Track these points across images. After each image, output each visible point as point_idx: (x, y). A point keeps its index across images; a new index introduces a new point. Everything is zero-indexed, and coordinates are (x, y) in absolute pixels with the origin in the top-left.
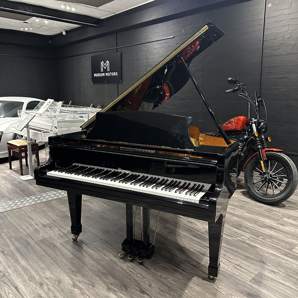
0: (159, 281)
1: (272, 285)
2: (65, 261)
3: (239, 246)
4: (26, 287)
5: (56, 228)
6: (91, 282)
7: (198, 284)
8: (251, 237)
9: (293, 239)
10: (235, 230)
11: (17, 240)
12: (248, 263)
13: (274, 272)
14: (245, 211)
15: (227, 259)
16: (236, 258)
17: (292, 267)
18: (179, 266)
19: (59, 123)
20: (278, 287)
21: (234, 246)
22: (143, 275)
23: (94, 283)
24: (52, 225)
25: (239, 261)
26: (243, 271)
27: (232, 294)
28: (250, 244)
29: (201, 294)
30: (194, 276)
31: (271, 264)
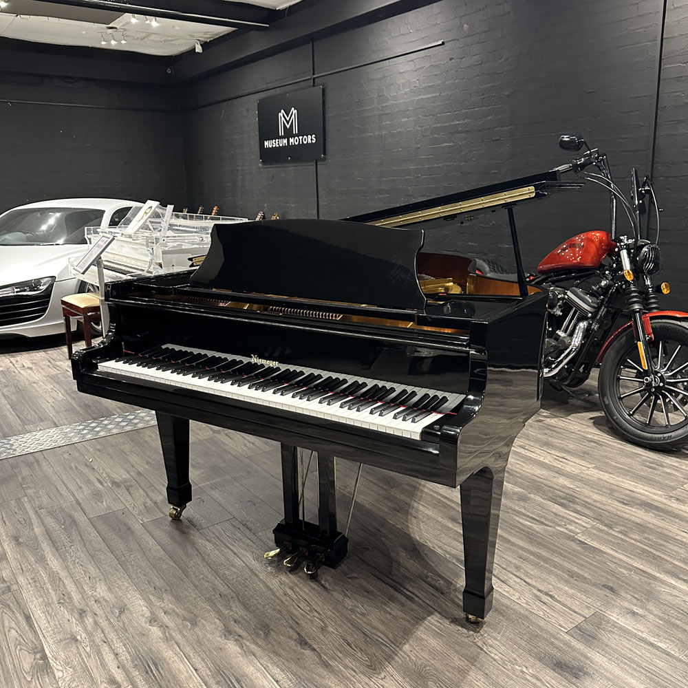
0: (347, 619)
1: (621, 644)
3: (558, 547)
4: (49, 617)
5: (142, 492)
7: (438, 633)
8: (593, 527)
10: (556, 508)
11: (51, 515)
12: (573, 588)
13: (634, 613)
14: (591, 464)
15: (522, 576)
16: (544, 576)
18: (402, 588)
19: (166, 254)
20: (638, 652)
21: (545, 546)
22: (313, 603)
23: (197, 617)
25: (549, 584)
26: (556, 607)
27: (515, 660)
28: (587, 544)
29: (440, 658)
30: (432, 614)
31: (631, 593)
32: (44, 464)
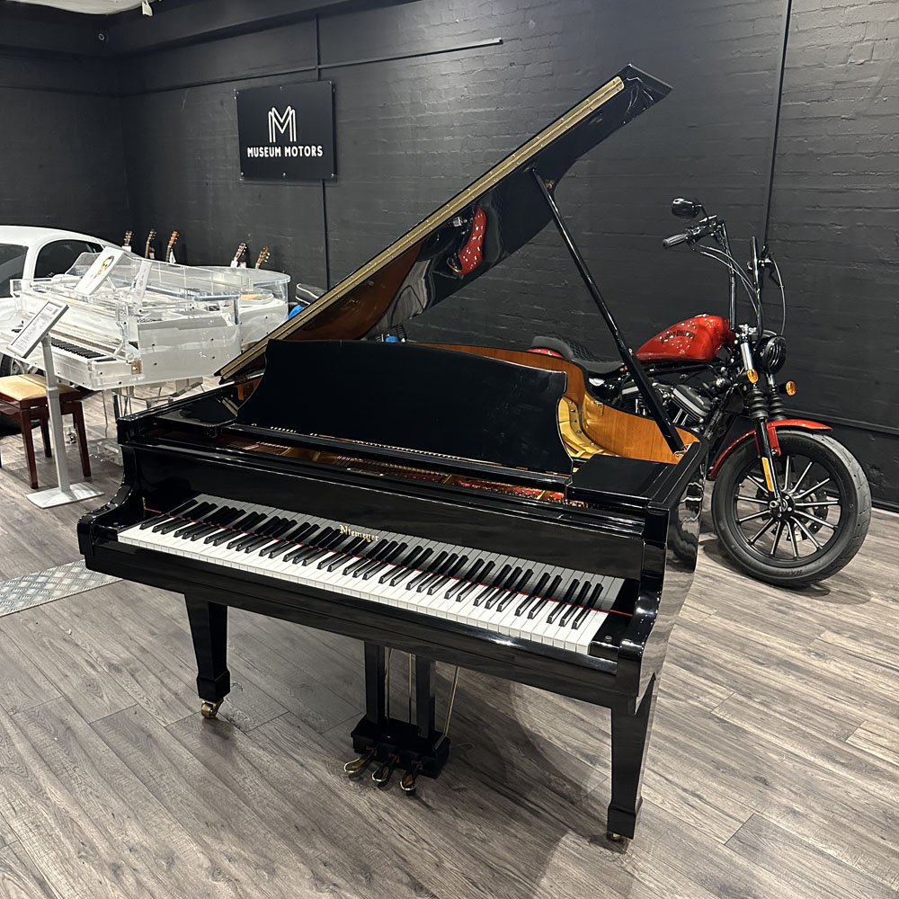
0: (465, 848)
1: (788, 855)
2: (183, 790)
3: (695, 728)
4: (71, 880)
5: (152, 677)
6: (266, 857)
7: (579, 859)
8: (730, 698)
9: (851, 701)
10: (684, 674)
11: (34, 720)
12: (721, 783)
13: (795, 812)
14: (712, 608)
15: (661, 771)
16: (686, 769)
17: (844, 795)
18: (523, 800)
19: (143, 329)
20: (807, 864)
21: (680, 728)
22: (417, 830)
23: (273, 862)
24: (138, 665)
25: (695, 780)
26: (707, 811)
27: (674, 887)
28: (727, 722)
30: (566, 832)
31: (788, 786)
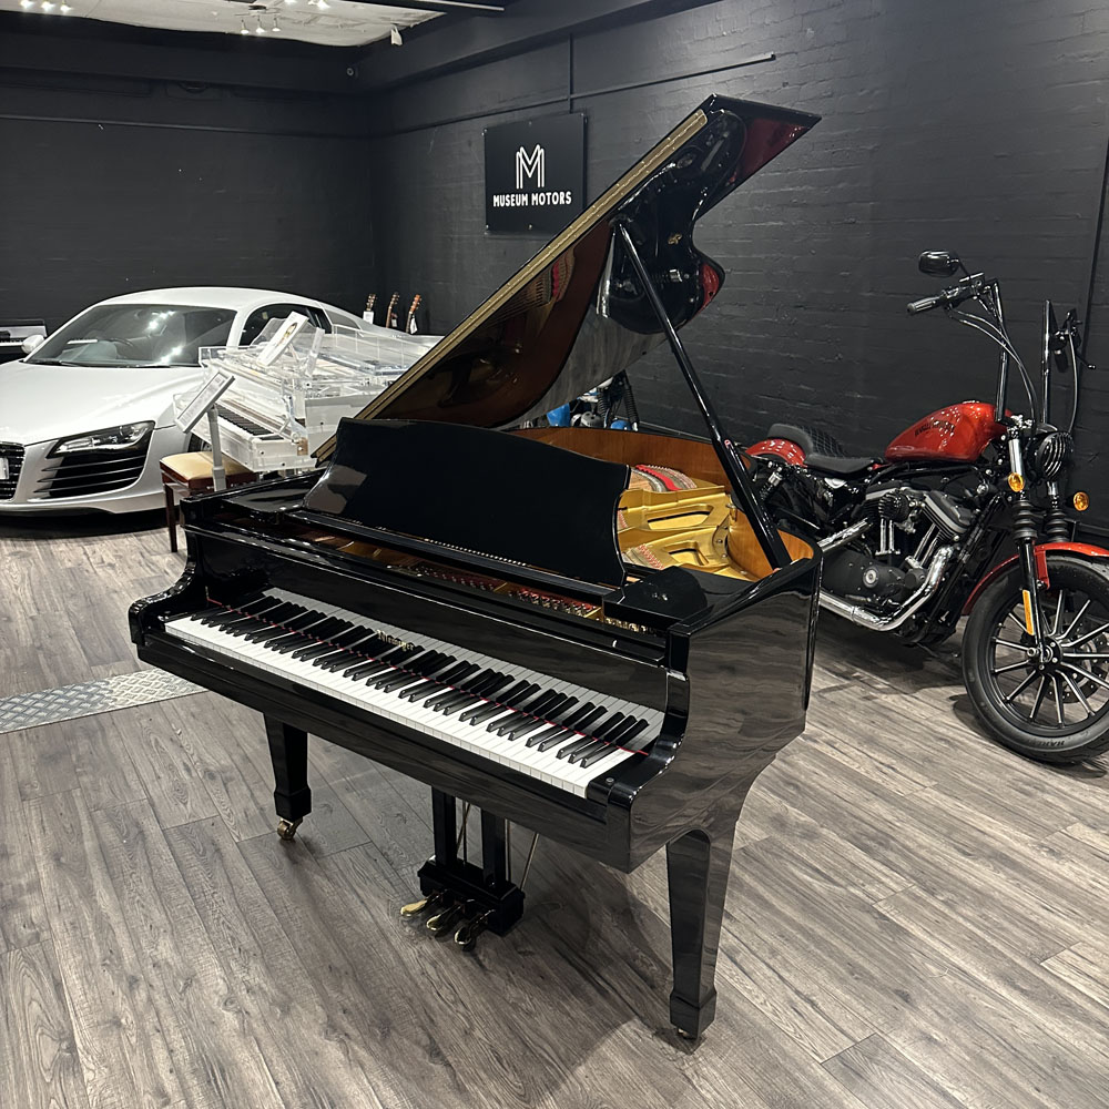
0: (505, 1018)
1: (899, 1089)
2: (229, 911)
3: (843, 922)
4: (86, 987)
6: (286, 993)
7: (633, 1051)
8: (906, 891)
9: (1072, 915)
10: (857, 855)
11: (111, 820)
12: (848, 992)
13: (930, 1039)
14: (931, 779)
15: (777, 967)
16: (810, 969)
17: (1009, 1029)
18: (594, 975)
19: (311, 405)
21: (823, 919)
23: (291, 1000)
25: (816, 983)
26: (817, 1022)
28: (888, 919)
29: (626, 1090)
30: (629, 1018)
31: (935, 1007)
32: (111, 733)
